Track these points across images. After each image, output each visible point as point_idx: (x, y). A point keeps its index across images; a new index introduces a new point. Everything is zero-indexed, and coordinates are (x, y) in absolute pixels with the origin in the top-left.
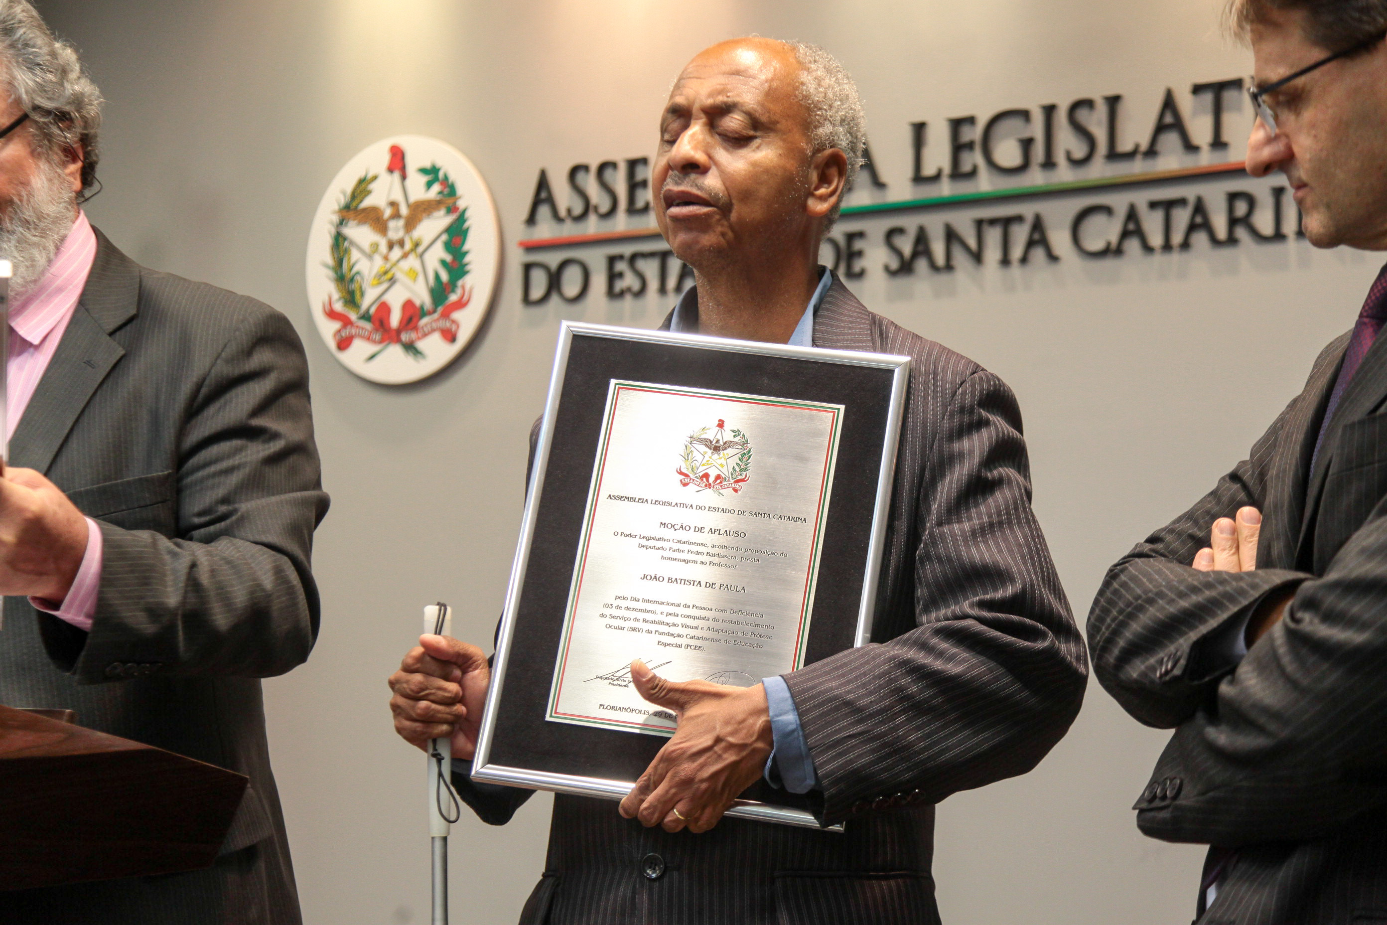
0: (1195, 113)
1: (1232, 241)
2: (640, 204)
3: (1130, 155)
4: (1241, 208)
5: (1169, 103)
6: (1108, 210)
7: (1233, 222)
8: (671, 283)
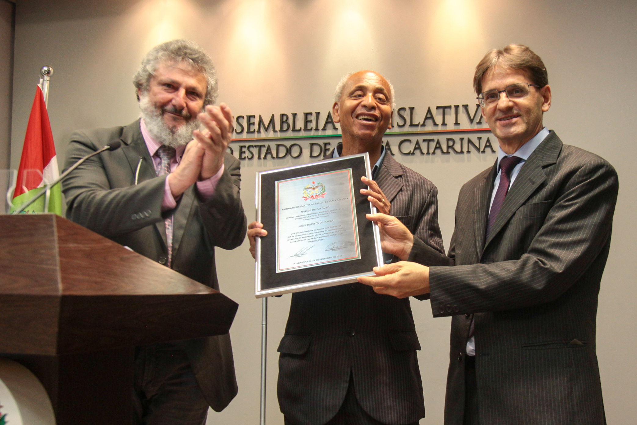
0: (437, 115)
1: (448, 153)
2: (252, 130)
3: (417, 125)
4: (451, 143)
5: (429, 111)
6: (409, 141)
7: (448, 147)
8: (263, 156)
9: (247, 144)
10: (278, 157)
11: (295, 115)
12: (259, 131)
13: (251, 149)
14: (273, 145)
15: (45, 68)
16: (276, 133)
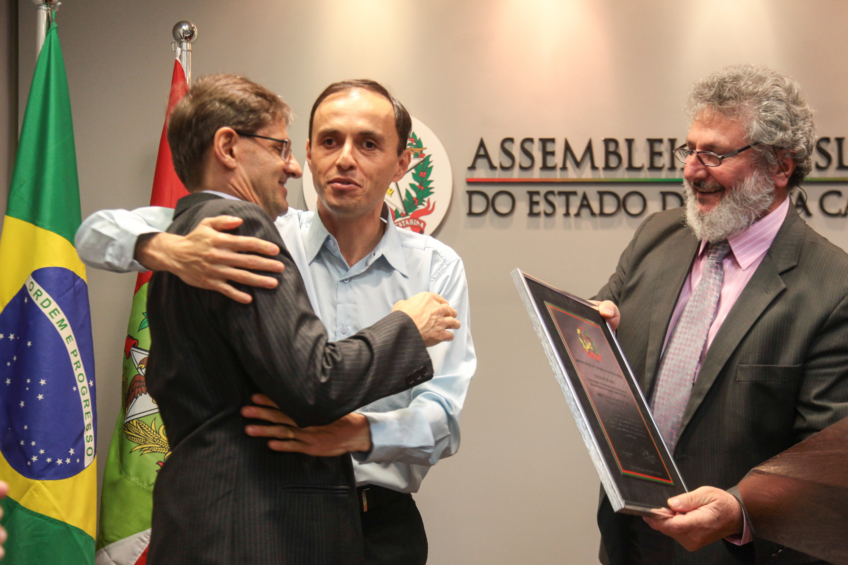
2: (551, 164)
6: (839, 194)
8: (573, 210)
9: (543, 190)
10: (602, 214)
11: (630, 142)
12: (564, 168)
13: (551, 198)
14: (592, 192)
15: (185, 27)
16: (596, 172)
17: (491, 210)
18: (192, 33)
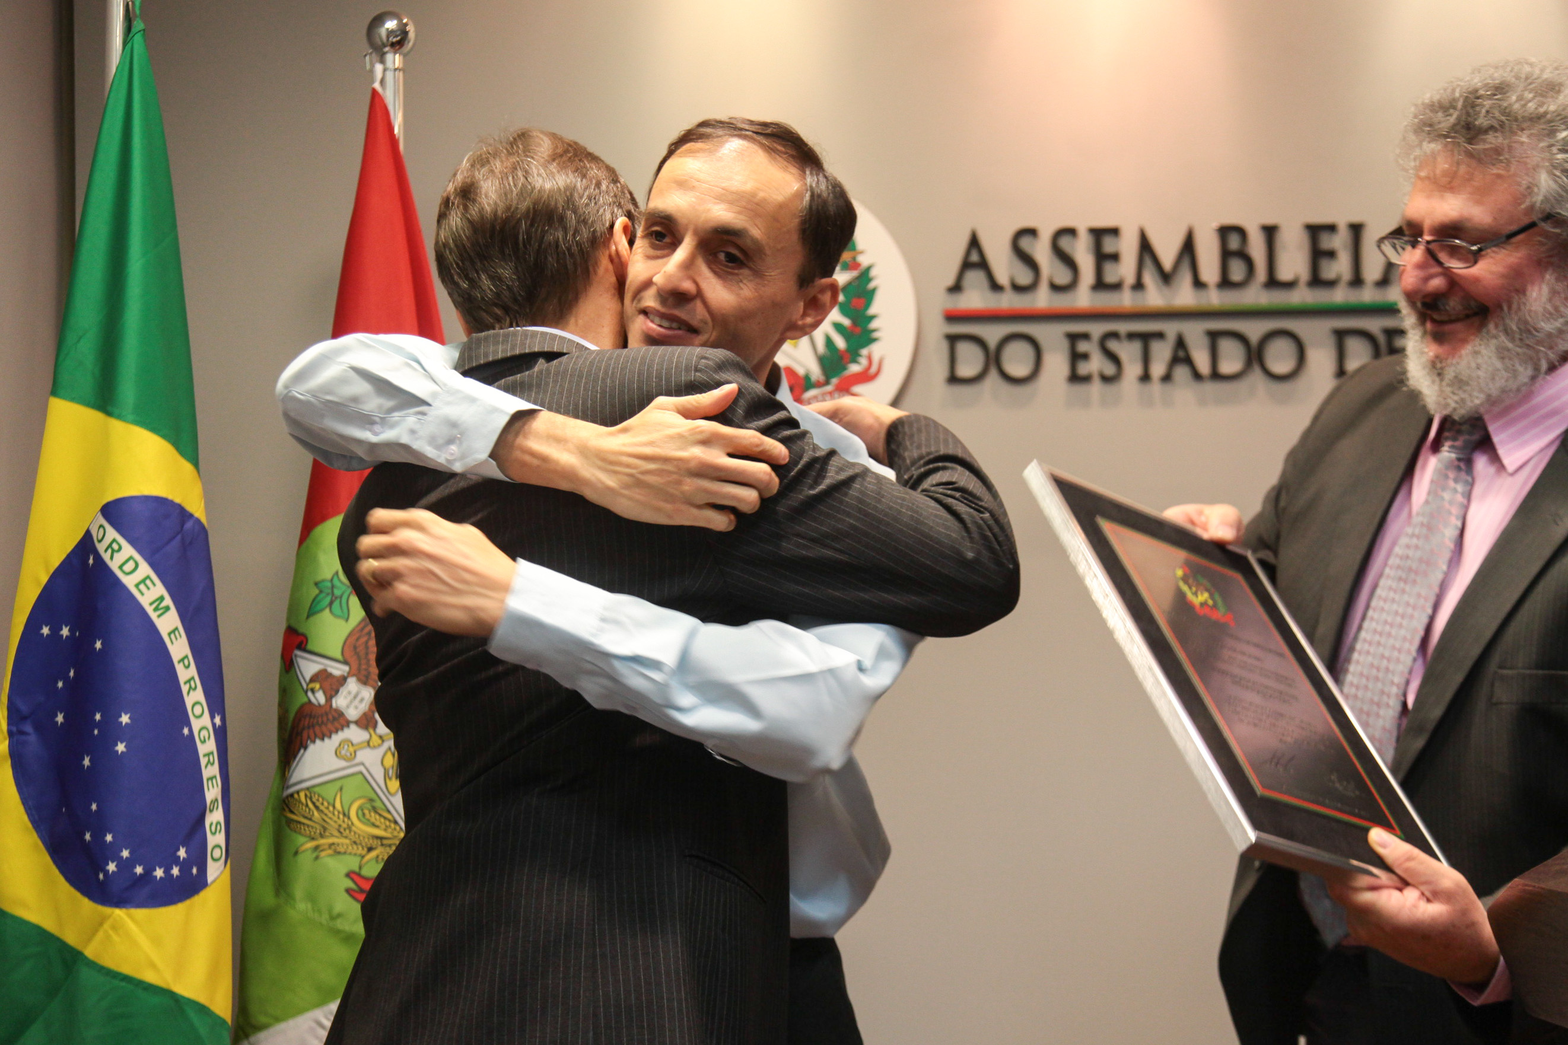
2: (1112, 279)
8: (1158, 369)
10: (1216, 375)
11: (1270, 232)
12: (1139, 286)
13: (1113, 345)
14: (1195, 333)
15: (391, 24)
16: (1203, 293)
17: (993, 374)
18: (405, 34)
